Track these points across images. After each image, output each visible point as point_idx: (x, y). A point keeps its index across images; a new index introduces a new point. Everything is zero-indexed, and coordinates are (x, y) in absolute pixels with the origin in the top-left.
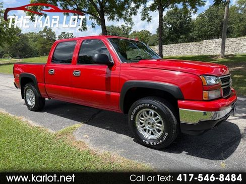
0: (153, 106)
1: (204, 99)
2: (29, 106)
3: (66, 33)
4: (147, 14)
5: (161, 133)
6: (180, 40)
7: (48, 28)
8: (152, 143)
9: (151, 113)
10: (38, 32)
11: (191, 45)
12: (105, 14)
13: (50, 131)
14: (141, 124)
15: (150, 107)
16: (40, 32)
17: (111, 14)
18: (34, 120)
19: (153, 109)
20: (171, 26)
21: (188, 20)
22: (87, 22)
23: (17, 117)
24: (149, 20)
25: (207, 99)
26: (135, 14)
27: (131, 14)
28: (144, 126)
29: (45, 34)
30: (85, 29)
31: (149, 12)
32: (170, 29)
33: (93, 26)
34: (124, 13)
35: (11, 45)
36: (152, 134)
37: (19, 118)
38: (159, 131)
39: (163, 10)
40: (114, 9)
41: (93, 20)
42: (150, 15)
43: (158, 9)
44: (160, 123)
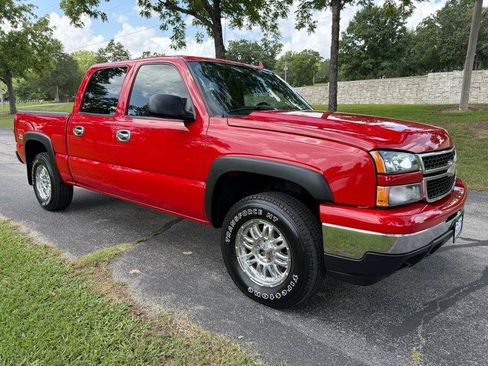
0: (269, 216)
1: (378, 204)
2: (40, 201)
3: (152, 54)
4: (308, 17)
5: (286, 273)
6: (381, 72)
7: (115, 42)
8: (265, 296)
9: (267, 229)
10: (96, 51)
11: (403, 82)
12: (223, 14)
13: (66, 255)
14: (248, 251)
15: (264, 217)
16: (101, 51)
17: (235, 15)
18: (42, 230)
19: (270, 221)
20: (363, 43)
21: (400, 31)
22: (186, 31)
23: (13, 223)
24: (312, 28)
25: (385, 205)
26: (284, 15)
27: (276, 15)
28: (253, 257)
29: (111, 54)
30: (182, 44)
31: (311, 11)
32: (362, 48)
33: (198, 41)
34: (261, 13)
35: (41, 76)
36: (268, 275)
37: (17, 224)
38: (282, 269)
39: (341, 7)
40: (242, 5)
41: (200, 26)
42: (313, 18)
43: (331, 4)
44: (284, 251)
